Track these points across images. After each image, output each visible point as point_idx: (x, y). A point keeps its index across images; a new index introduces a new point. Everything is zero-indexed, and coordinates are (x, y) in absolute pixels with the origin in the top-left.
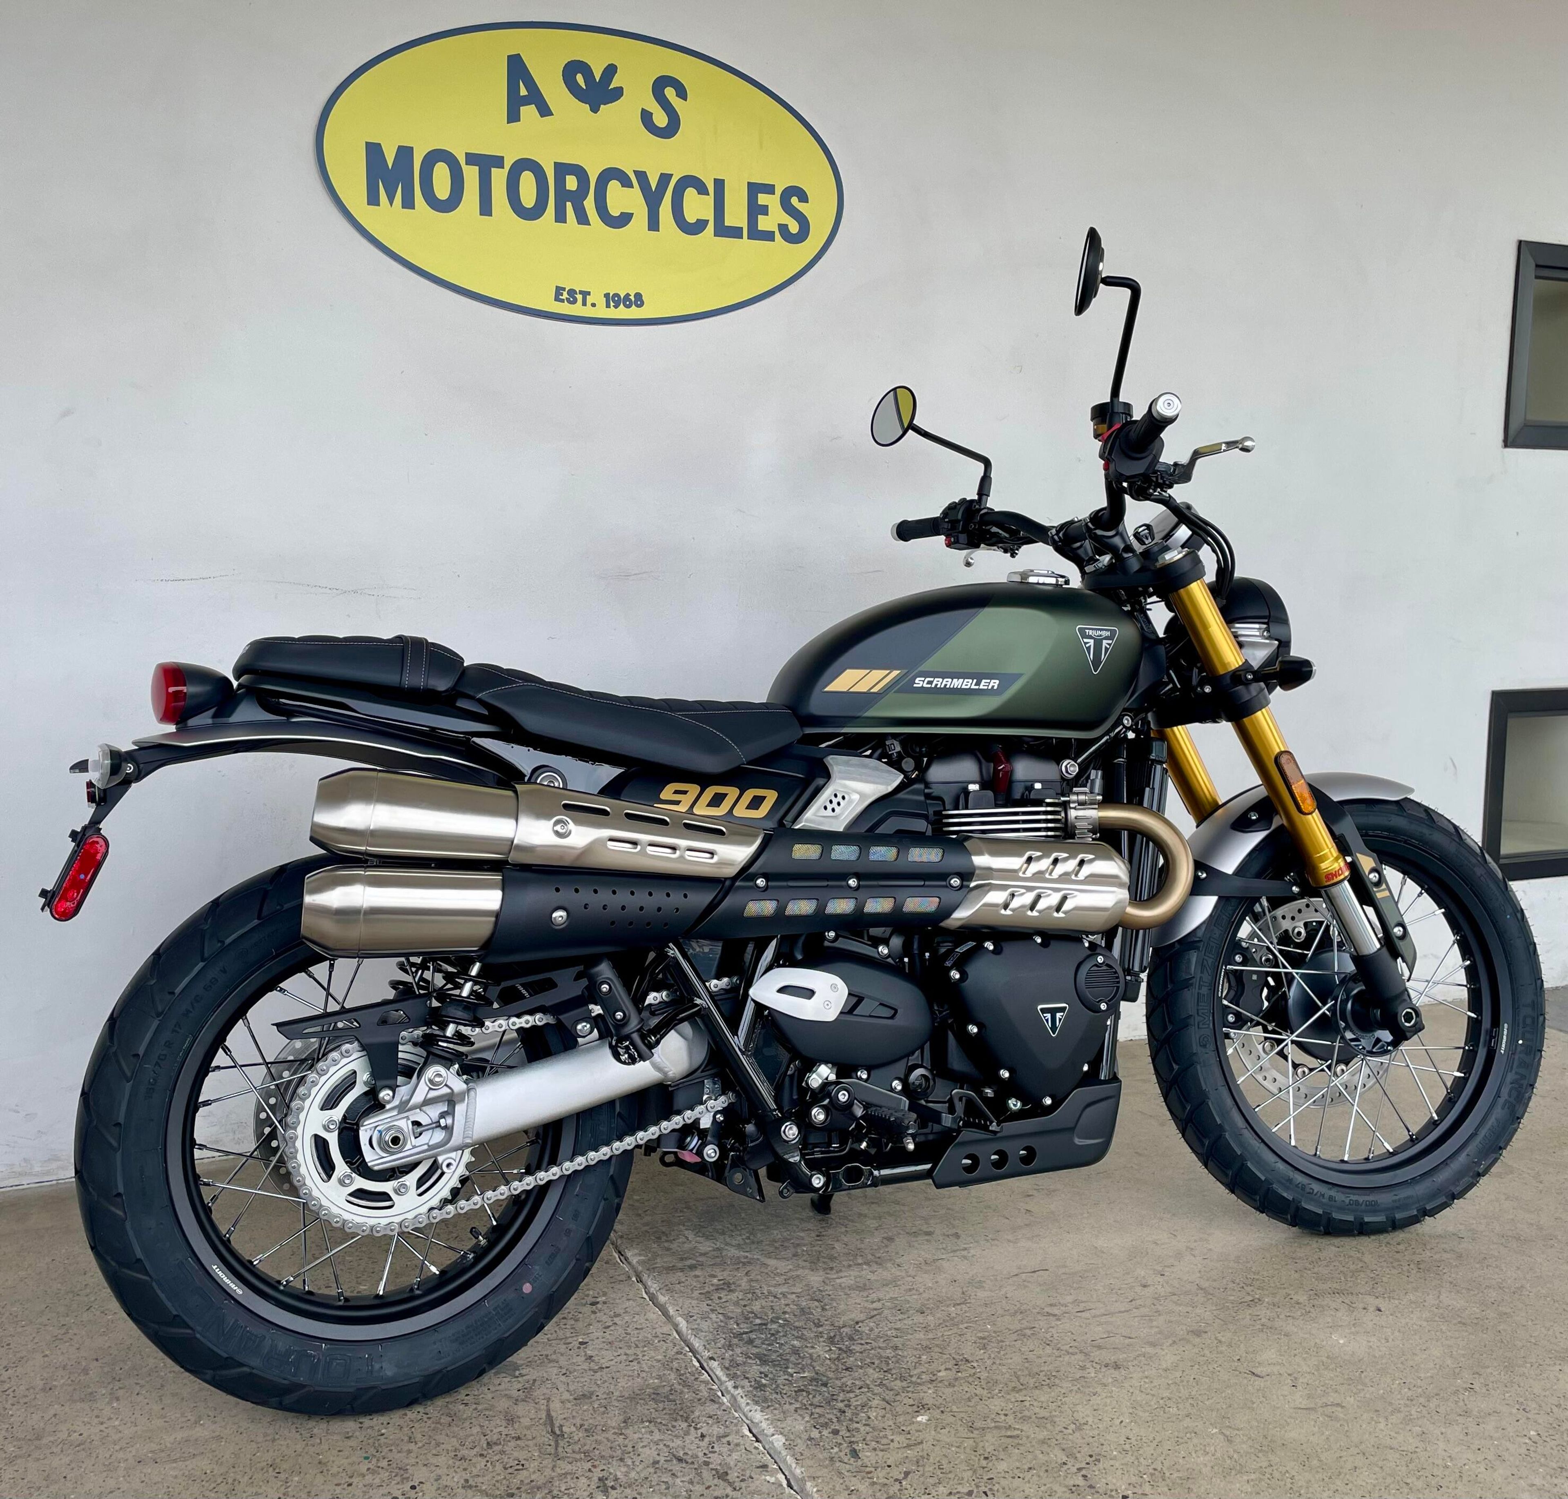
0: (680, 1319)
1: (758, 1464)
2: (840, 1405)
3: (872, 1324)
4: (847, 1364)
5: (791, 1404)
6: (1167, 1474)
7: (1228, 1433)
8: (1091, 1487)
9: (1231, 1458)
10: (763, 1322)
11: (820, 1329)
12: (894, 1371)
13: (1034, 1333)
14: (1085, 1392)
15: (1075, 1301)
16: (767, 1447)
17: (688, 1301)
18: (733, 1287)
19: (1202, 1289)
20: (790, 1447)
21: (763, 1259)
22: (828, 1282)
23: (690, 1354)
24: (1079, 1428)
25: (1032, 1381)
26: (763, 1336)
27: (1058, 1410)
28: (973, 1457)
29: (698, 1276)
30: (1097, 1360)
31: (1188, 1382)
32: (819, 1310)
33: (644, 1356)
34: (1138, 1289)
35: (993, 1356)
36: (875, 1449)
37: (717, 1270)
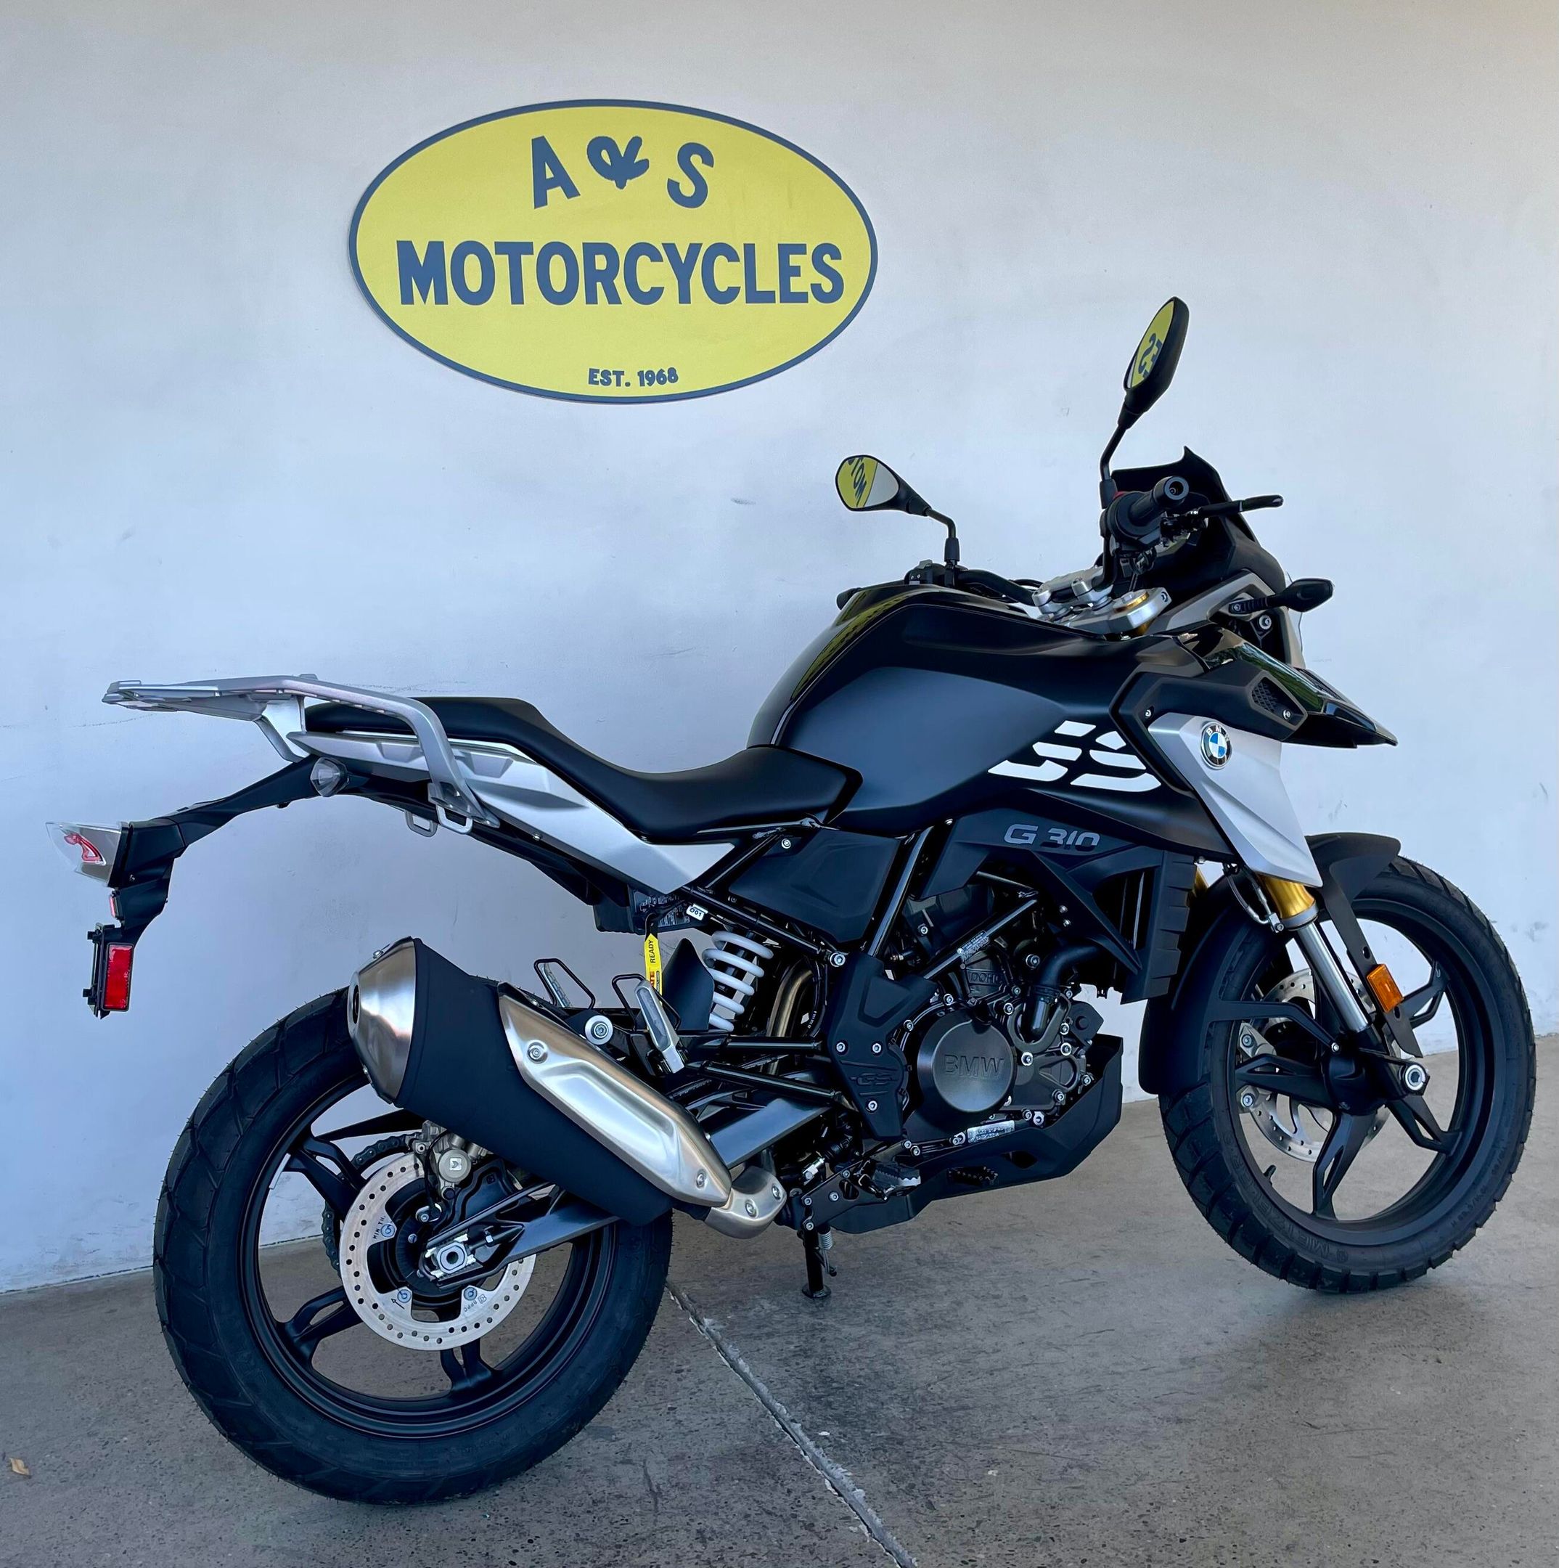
0: (760, 1385)
1: (841, 1516)
2: (916, 1462)
3: (943, 1385)
4: (920, 1424)
5: (869, 1461)
6: (1223, 1519)
7: (1282, 1480)
8: (1151, 1531)
9: (1283, 1503)
10: (841, 1385)
11: (894, 1391)
12: (965, 1429)
13: (1099, 1391)
14: (1147, 1447)
15: (1140, 1359)
16: (849, 1500)
17: (768, 1366)
18: (809, 1352)
20: (869, 1499)
21: (836, 1326)
22: (899, 1346)
23: (773, 1417)
24: (1139, 1479)
25: (1096, 1437)
26: (841, 1399)
27: (1121, 1463)
28: (1041, 1507)
29: (776, 1344)
30: (1159, 1415)
31: (1246, 1434)
32: (892, 1373)
33: (729, 1419)
34: (1202, 1346)
35: (1059, 1413)
36: (949, 1501)
37: (794, 1338)
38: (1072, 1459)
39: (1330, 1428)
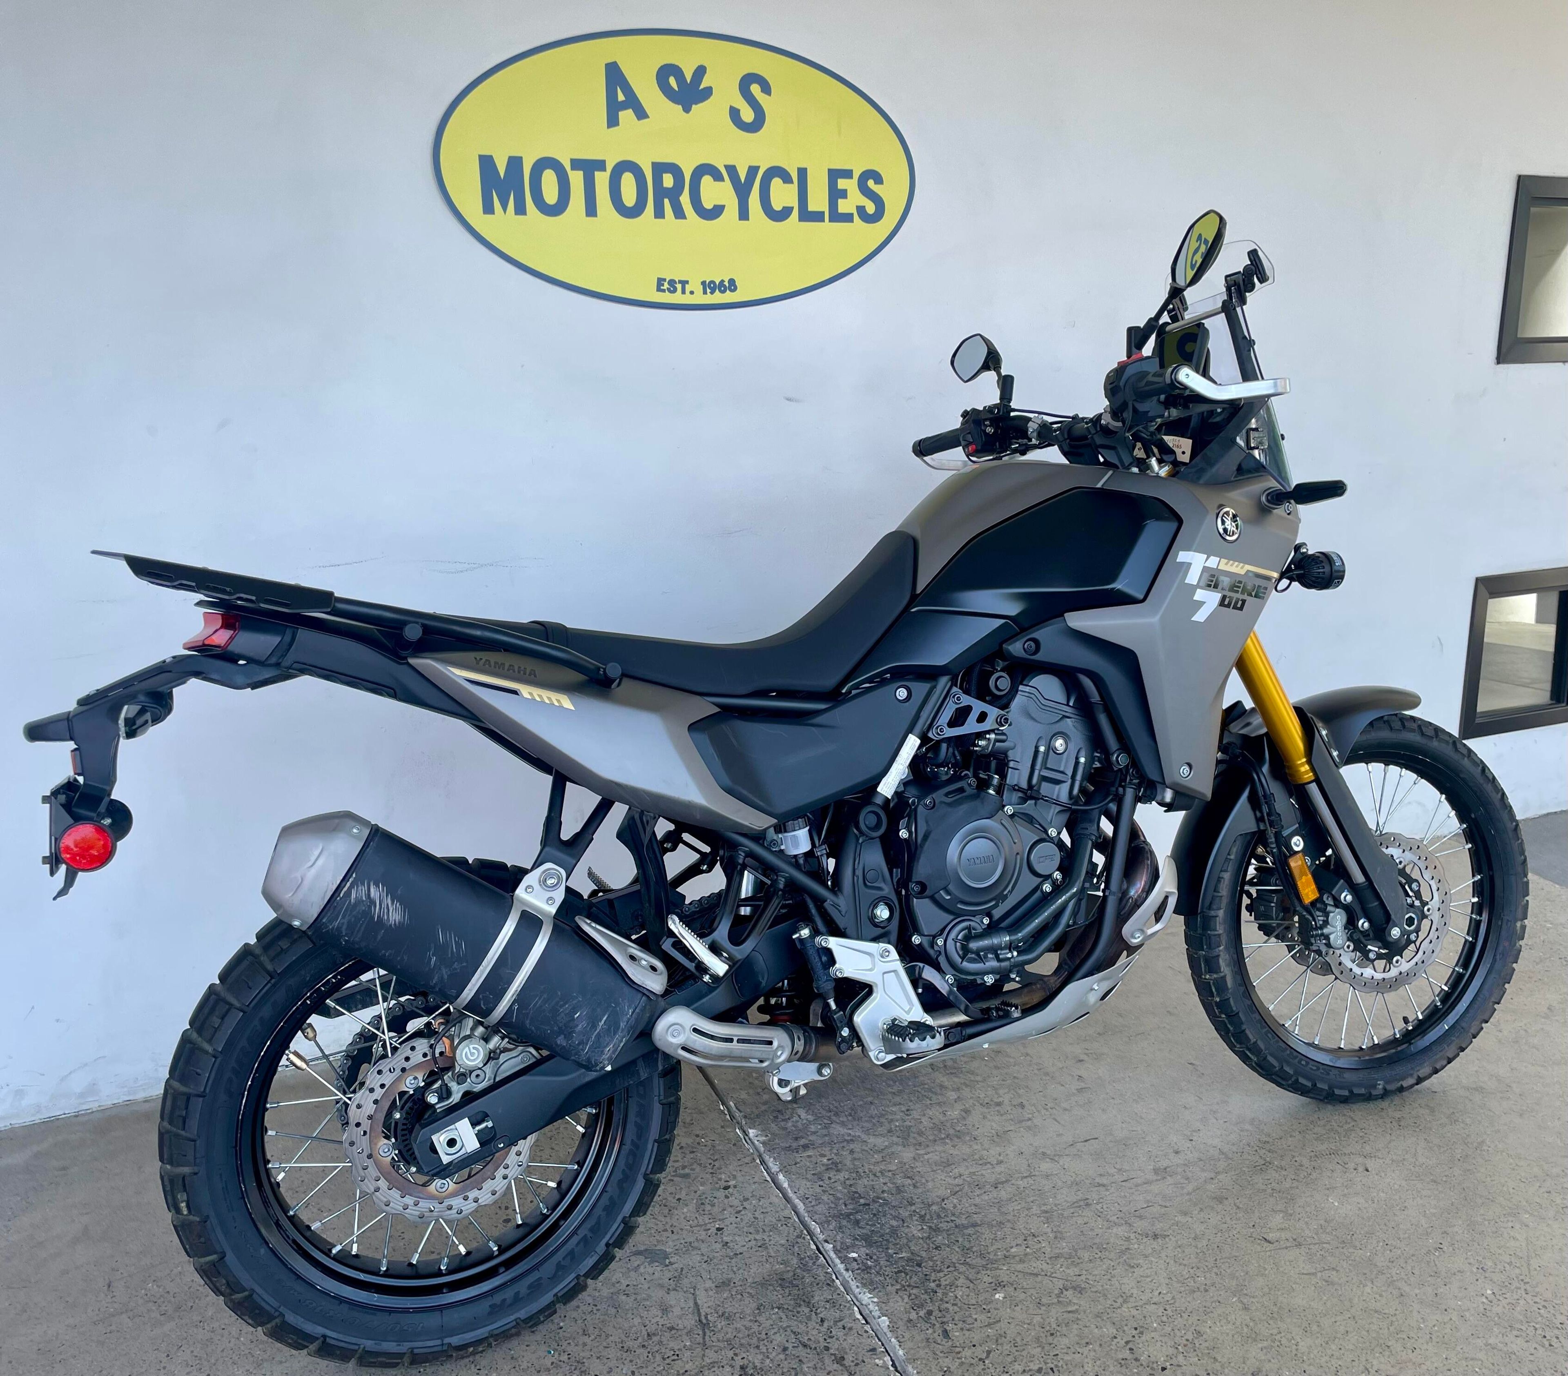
0: (797, 1201)
1: (869, 1348)
2: (933, 1285)
3: (955, 1201)
4: (936, 1244)
5: (892, 1285)
6: (1197, 1345)
7: (1245, 1301)
8: (1137, 1360)
9: (1247, 1326)
10: (867, 1202)
11: (913, 1208)
12: (974, 1249)
13: (1087, 1205)
14: (1130, 1265)
15: (1120, 1170)
16: (874, 1328)
17: (804, 1182)
18: (840, 1166)
19: (1223, 1154)
20: (893, 1329)
21: (863, 1136)
22: (917, 1158)
23: (809, 1237)
24: (1125, 1301)
25: (1086, 1255)
26: (867, 1216)
27: (1109, 1283)
28: (1042, 1335)
29: (811, 1158)
30: (1139, 1231)
31: (1213, 1250)
32: (911, 1188)
33: (770, 1241)
34: (1172, 1156)
35: (1055, 1230)
36: (962, 1329)
37: (826, 1150)
38: (1067, 1281)
39: (1282, 1243)
